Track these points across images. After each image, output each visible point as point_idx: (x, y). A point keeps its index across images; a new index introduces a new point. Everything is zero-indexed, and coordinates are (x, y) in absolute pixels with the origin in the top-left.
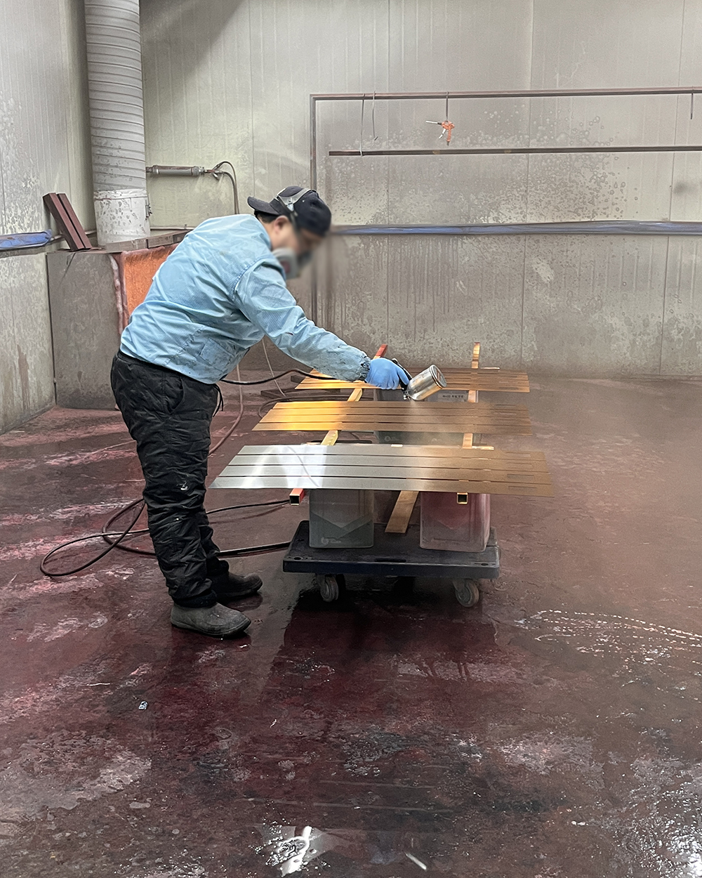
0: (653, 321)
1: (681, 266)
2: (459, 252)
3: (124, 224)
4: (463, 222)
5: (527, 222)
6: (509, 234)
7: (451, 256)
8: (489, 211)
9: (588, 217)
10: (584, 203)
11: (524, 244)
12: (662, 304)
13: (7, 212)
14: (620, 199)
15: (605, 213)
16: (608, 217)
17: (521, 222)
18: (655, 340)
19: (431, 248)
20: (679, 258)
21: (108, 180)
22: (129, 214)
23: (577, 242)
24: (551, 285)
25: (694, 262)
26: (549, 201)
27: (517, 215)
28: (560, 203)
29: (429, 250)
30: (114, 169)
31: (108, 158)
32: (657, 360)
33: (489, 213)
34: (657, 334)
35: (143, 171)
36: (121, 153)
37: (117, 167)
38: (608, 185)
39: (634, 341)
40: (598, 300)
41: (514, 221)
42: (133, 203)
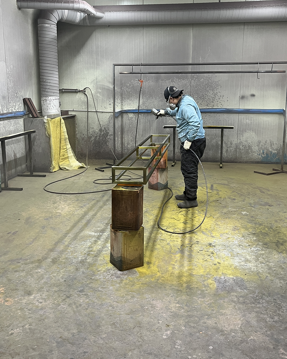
0: (234, 143)
1: (243, 124)
3: (51, 108)
10: (210, 102)
12: (236, 137)
13: (10, 104)
16: (218, 107)
18: (234, 149)
20: (242, 121)
21: (46, 93)
22: (53, 105)
23: (208, 116)
25: (248, 122)
26: (198, 102)
28: (202, 102)
31: (46, 86)
37: (49, 89)
38: (218, 96)
39: (227, 150)
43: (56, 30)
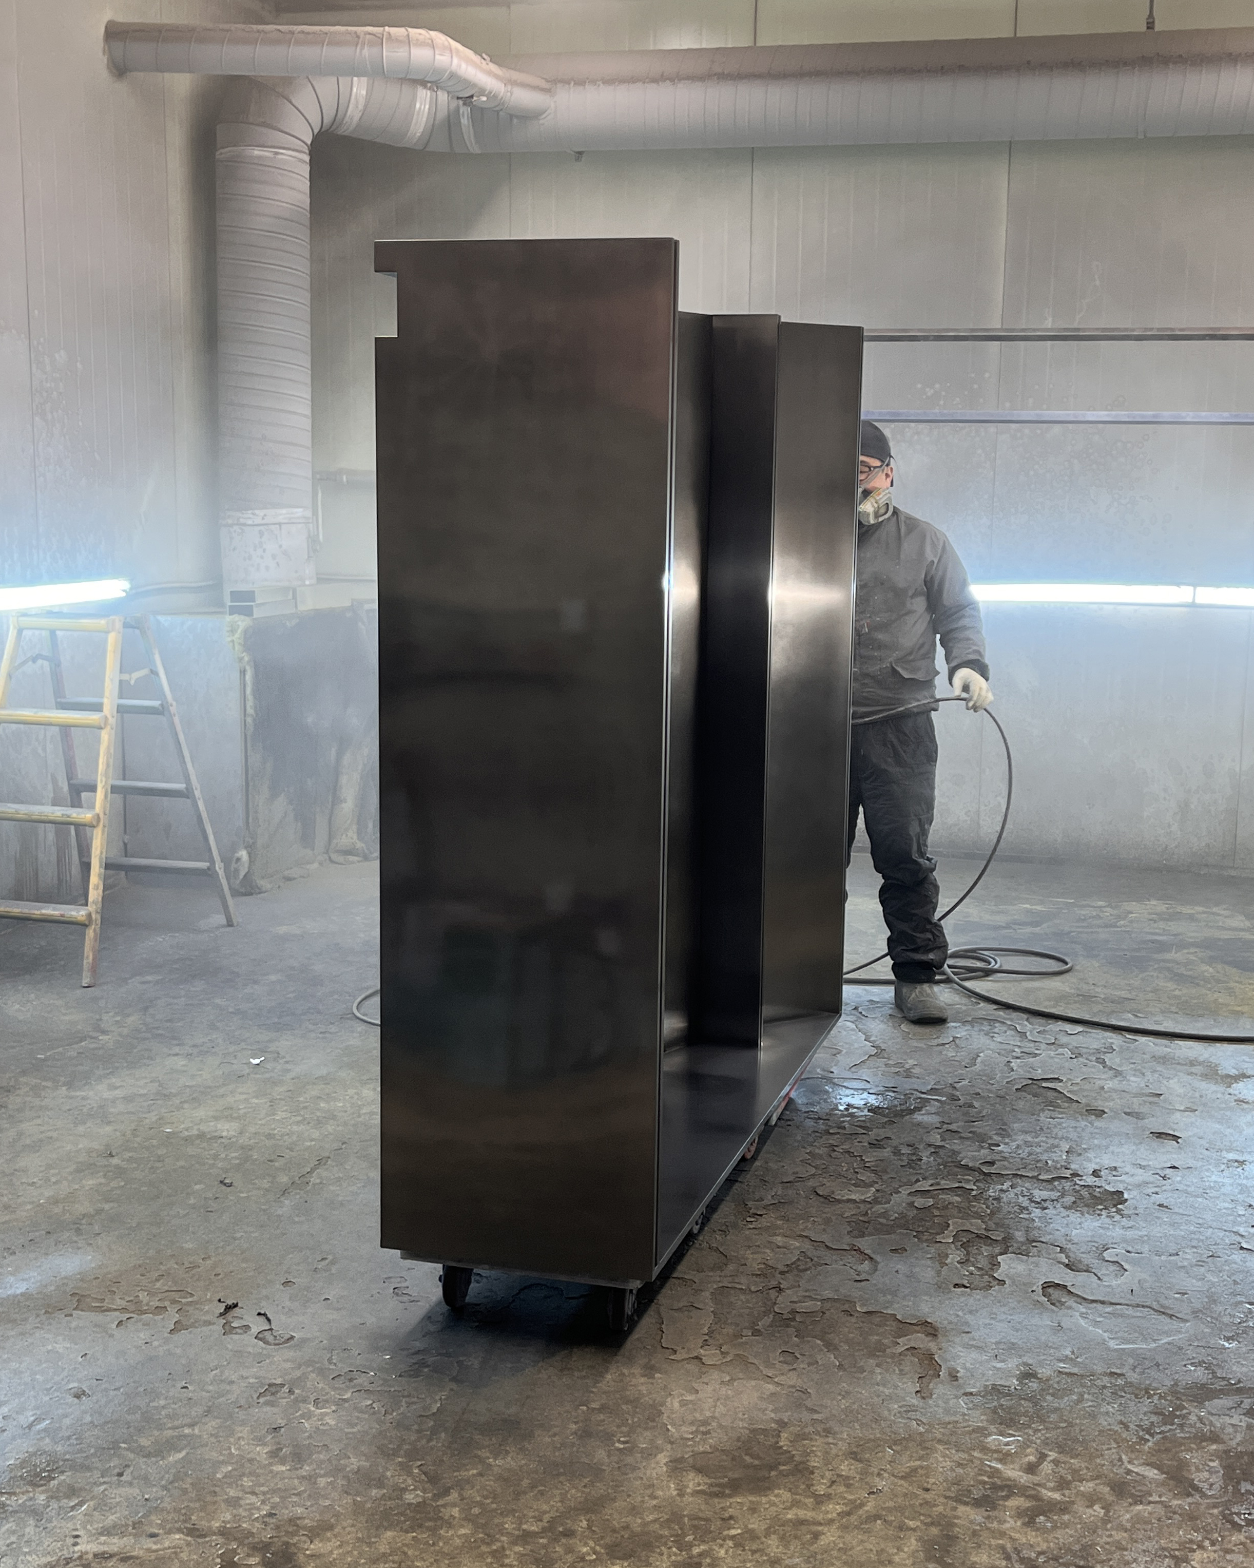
3: (266, 567)
10: (1096, 549)
12: (1238, 739)
14: (1162, 543)
15: (1134, 570)
21: (244, 492)
22: (278, 552)
24: (1034, 696)
26: (1031, 545)
28: (1051, 548)
30: (253, 474)
31: (246, 455)
32: (1230, 838)
34: (1229, 792)
35: (307, 477)
36: (267, 447)
37: (258, 469)
39: (1187, 804)
40: (1122, 725)
42: (284, 534)
43: (308, 176)
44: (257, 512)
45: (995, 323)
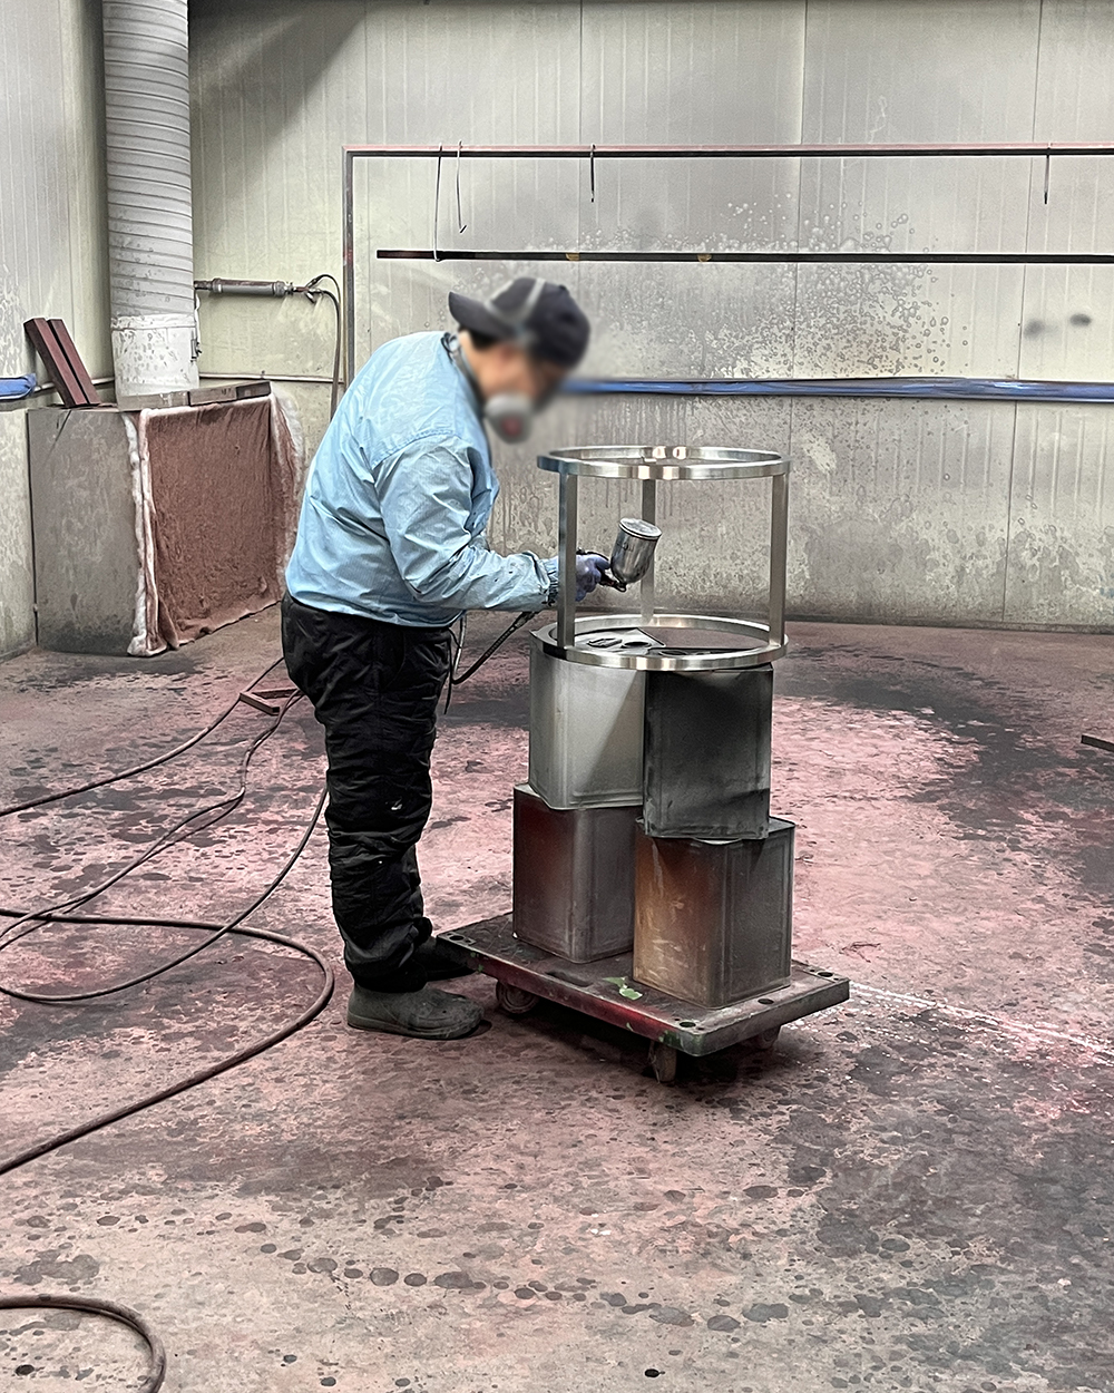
0: (992, 537)
1: (1035, 451)
2: (689, 422)
3: (156, 367)
4: (694, 375)
5: (795, 378)
6: (765, 396)
7: (675, 428)
8: (736, 359)
9: (890, 371)
10: (884, 349)
11: (789, 411)
12: (1006, 511)
14: (939, 342)
15: (916, 366)
16: (920, 370)
17: (784, 377)
18: (995, 566)
19: (644, 415)
20: (1034, 438)
21: (134, 299)
22: (165, 352)
23: (872, 410)
24: (832, 478)
25: (1056, 445)
26: (829, 345)
27: (779, 366)
28: (845, 348)
29: (641, 419)
30: (142, 283)
31: (135, 266)
32: (999, 597)
33: (735, 362)
34: (998, 558)
35: (189, 286)
36: (154, 258)
37: (145, 279)
38: (920, 322)
39: (963, 569)
40: (906, 501)
41: (775, 376)
42: (171, 337)
43: (186, 16)
44: (146, 317)
45: (796, 142)
